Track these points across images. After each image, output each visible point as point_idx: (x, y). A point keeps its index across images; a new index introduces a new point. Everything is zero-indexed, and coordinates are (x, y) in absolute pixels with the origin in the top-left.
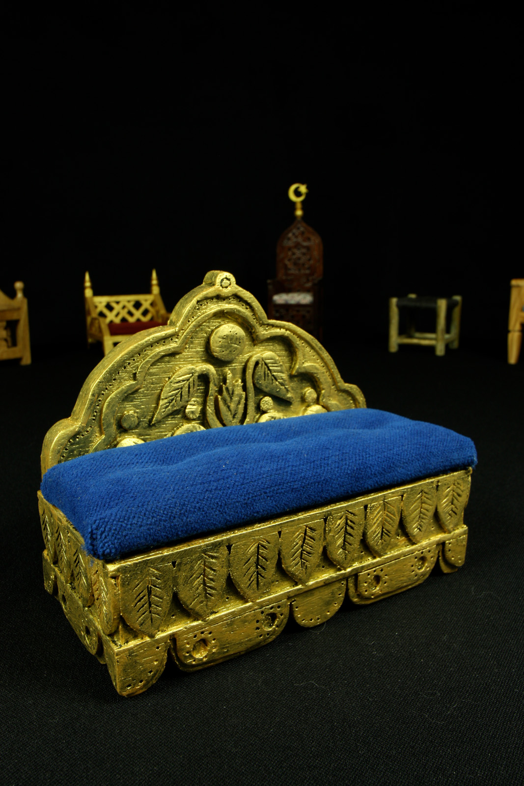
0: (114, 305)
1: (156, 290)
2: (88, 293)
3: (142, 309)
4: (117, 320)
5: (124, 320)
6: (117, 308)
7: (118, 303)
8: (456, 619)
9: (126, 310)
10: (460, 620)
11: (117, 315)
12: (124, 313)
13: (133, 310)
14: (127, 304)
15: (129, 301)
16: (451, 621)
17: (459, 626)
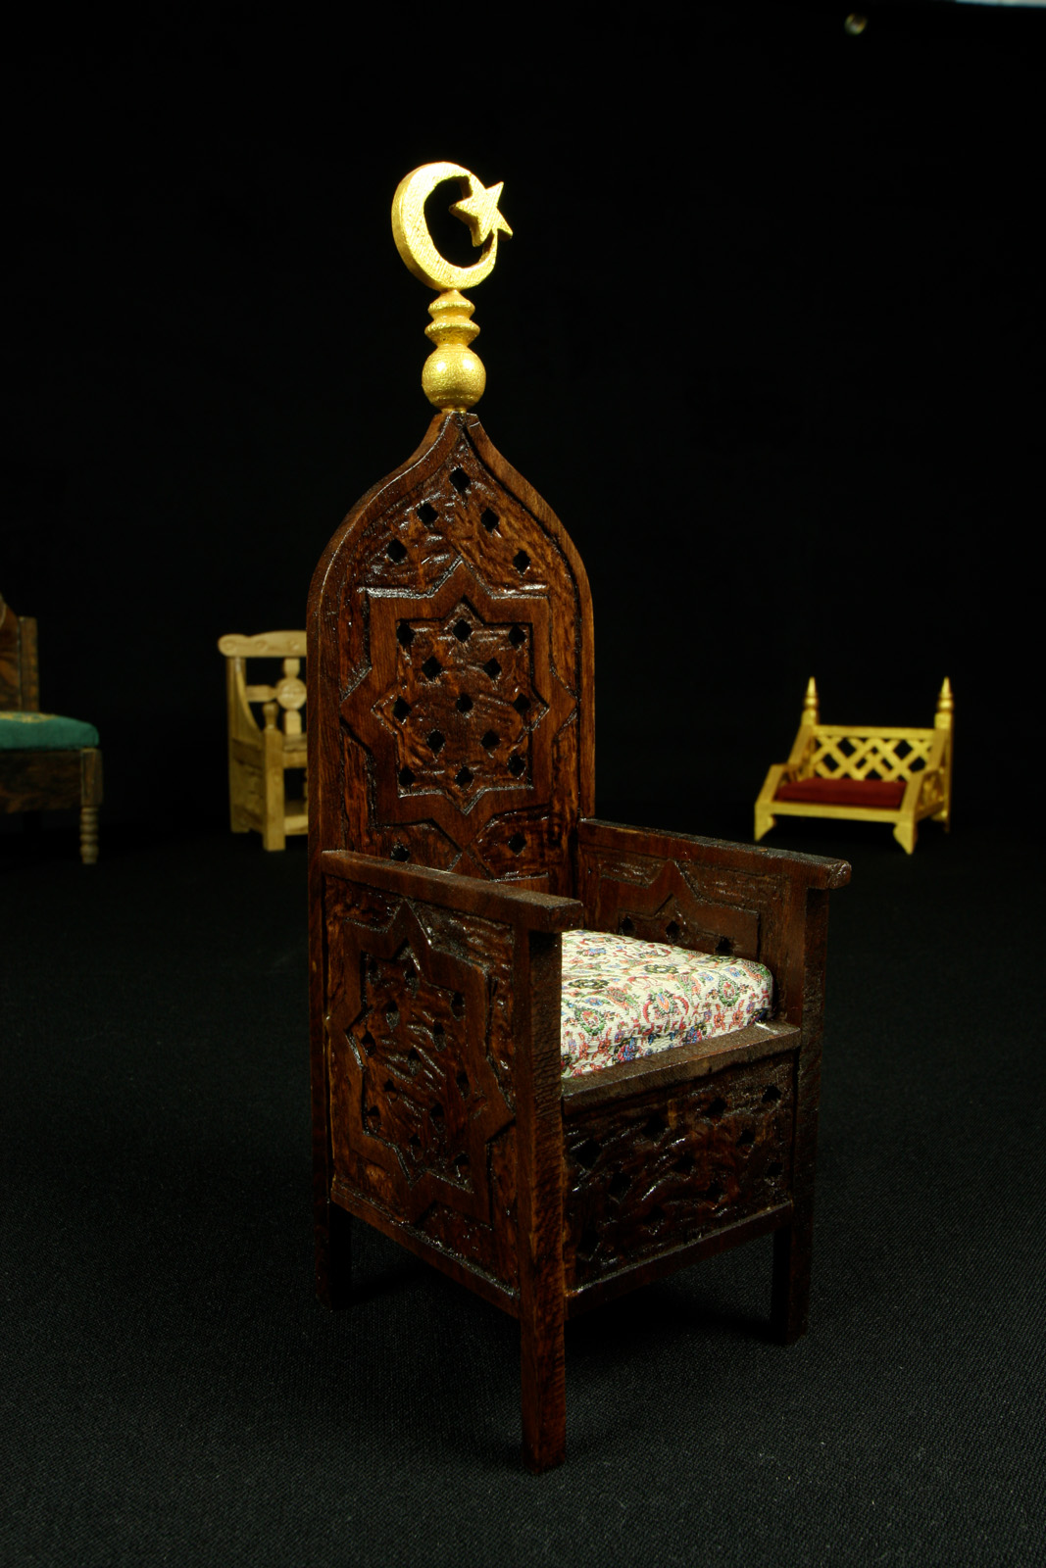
0: (854, 742)
1: (944, 721)
2: (810, 716)
3: (911, 758)
4: (859, 775)
5: (873, 775)
6: (862, 750)
7: (864, 740)
8: (941, 1414)
9: (879, 757)
10: (948, 1415)
11: (861, 764)
12: (874, 762)
13: (893, 759)
14: (880, 745)
15: (886, 740)
16: (931, 1418)
17: (946, 1429)
